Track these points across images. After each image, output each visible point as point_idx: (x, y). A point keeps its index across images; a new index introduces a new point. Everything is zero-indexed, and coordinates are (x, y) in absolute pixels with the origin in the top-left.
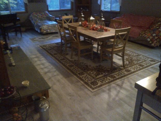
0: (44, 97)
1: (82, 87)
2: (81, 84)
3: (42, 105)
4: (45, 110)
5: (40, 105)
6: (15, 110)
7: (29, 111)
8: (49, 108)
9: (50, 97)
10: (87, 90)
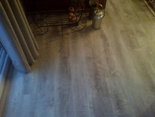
0: (101, 5)
1: (144, 8)
2: (144, 4)
3: (97, 12)
4: (99, 18)
5: (95, 12)
6: (71, 10)
7: (84, 16)
8: (103, 17)
9: (106, 8)
10: (150, 12)
